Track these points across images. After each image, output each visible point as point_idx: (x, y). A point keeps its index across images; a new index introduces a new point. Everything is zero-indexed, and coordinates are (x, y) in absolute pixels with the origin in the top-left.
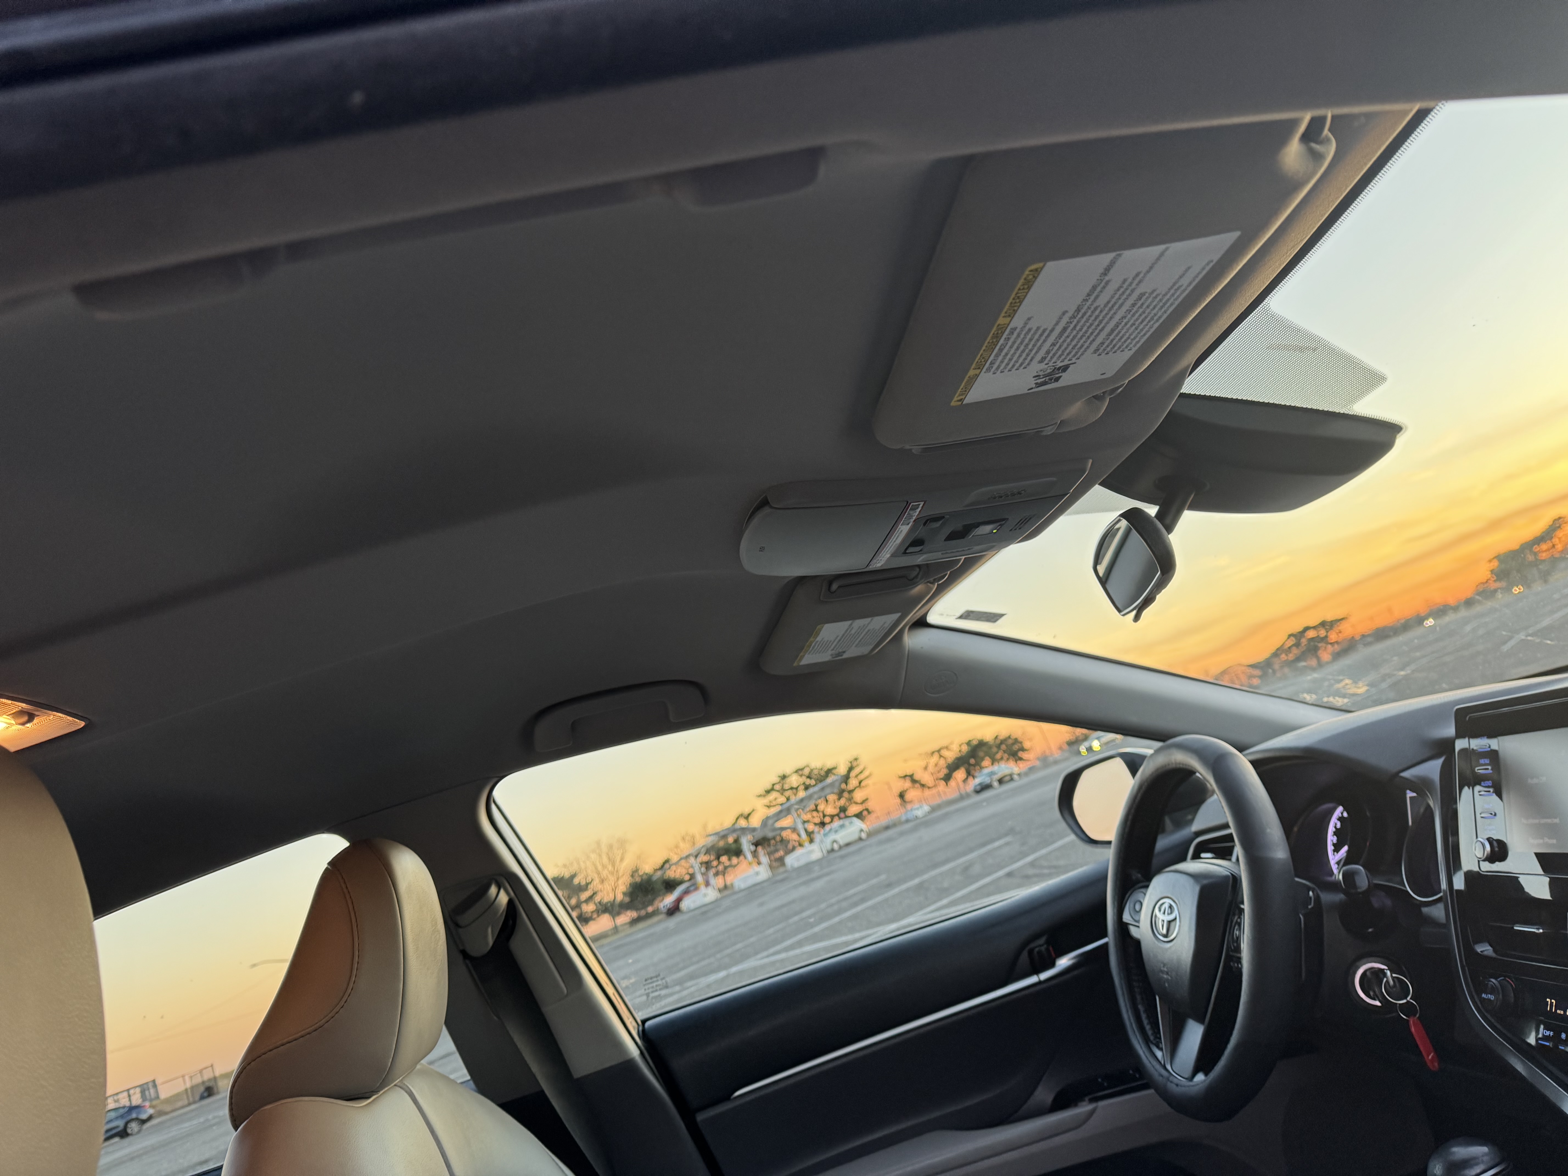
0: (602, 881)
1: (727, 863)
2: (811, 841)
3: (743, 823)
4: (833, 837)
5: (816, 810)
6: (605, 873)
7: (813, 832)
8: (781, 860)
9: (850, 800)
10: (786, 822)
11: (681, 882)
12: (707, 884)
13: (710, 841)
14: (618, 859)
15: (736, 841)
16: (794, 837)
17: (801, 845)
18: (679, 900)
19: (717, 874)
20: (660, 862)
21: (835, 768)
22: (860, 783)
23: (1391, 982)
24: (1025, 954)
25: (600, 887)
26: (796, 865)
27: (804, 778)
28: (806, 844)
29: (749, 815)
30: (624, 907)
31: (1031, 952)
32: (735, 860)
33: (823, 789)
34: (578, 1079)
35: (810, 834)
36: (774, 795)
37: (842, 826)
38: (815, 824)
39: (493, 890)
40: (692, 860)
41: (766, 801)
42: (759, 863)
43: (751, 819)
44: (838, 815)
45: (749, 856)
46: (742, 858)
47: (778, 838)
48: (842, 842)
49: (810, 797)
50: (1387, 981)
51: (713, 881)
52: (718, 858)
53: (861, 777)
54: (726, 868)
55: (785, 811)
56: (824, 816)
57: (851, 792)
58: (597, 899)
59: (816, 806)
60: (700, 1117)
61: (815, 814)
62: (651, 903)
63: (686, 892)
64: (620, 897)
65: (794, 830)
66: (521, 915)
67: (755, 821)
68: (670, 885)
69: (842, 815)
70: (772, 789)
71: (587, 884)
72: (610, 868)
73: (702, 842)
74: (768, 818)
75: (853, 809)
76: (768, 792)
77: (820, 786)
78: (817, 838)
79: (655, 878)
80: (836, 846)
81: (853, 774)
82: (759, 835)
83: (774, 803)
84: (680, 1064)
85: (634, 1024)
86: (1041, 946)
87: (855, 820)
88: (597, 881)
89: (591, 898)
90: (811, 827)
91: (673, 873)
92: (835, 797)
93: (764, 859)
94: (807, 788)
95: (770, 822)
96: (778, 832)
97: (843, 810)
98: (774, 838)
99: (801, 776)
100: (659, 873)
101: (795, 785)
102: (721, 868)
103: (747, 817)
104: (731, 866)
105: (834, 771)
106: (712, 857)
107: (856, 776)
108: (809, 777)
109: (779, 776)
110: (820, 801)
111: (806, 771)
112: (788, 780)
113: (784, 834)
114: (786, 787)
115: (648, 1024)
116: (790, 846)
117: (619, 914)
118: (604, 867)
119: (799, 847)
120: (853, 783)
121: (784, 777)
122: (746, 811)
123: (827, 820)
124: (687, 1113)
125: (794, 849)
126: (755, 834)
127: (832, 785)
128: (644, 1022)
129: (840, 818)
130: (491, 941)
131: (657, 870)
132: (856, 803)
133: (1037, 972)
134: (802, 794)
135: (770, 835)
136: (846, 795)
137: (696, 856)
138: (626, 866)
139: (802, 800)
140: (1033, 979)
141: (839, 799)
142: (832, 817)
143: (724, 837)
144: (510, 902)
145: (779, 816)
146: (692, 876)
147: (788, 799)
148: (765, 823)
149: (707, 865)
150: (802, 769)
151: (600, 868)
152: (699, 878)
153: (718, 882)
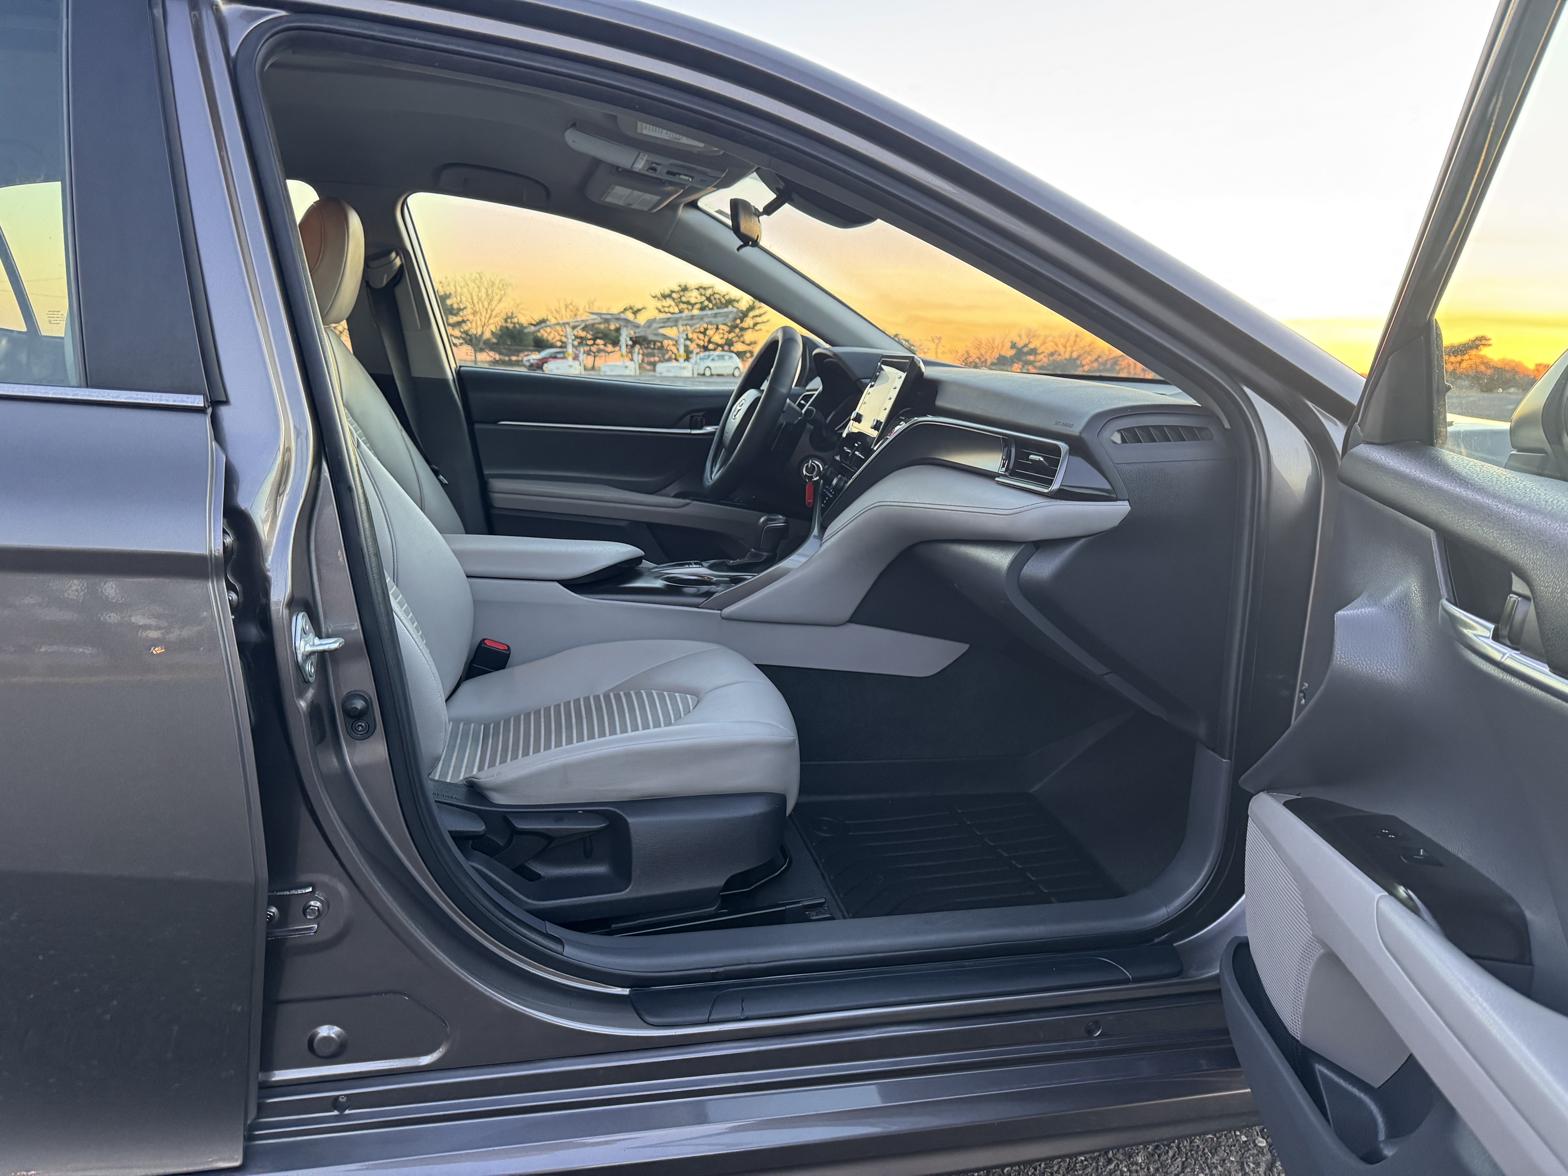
0: (474, 313)
1: (602, 347)
2: (687, 359)
3: (629, 316)
4: (709, 363)
5: (704, 333)
6: (479, 306)
7: (692, 352)
8: (654, 364)
9: (739, 337)
10: (671, 332)
11: (552, 346)
12: (576, 358)
13: (591, 319)
14: (497, 298)
15: (618, 330)
16: (674, 349)
17: (676, 360)
18: (544, 361)
19: (588, 353)
20: (537, 318)
21: (738, 301)
22: (755, 324)
23: (809, 466)
24: (688, 417)
25: (471, 317)
26: (665, 374)
27: (704, 298)
28: (681, 360)
29: (639, 310)
30: (489, 346)
31: (692, 417)
32: (610, 348)
33: (716, 315)
34: (414, 377)
35: (688, 353)
36: (669, 302)
37: (721, 357)
38: (698, 345)
39: (393, 255)
40: (569, 330)
41: (659, 304)
42: (632, 360)
43: (638, 315)
44: (722, 346)
45: (624, 350)
46: (617, 348)
47: (659, 344)
48: (714, 372)
49: (701, 318)
50: (808, 465)
51: (582, 357)
52: (595, 339)
53: (759, 320)
54: (599, 351)
55: (673, 322)
56: (709, 342)
57: (743, 329)
58: (465, 327)
59: (706, 329)
60: (477, 426)
61: (701, 336)
62: (517, 352)
63: (554, 357)
64: (487, 335)
65: (676, 343)
66: (406, 279)
67: (642, 319)
68: (540, 344)
69: (726, 348)
70: (669, 296)
71: (460, 310)
72: (486, 304)
73: (584, 317)
74: (654, 320)
75: (739, 347)
76: (665, 297)
77: (716, 311)
78: (694, 358)
79: (526, 331)
80: (708, 373)
81: (751, 314)
82: (640, 333)
83: (667, 310)
84: (475, 397)
85: (455, 366)
86: (700, 416)
87: (734, 356)
88: (469, 310)
89: (459, 324)
90: (692, 346)
91: (545, 334)
92: (726, 329)
93: (638, 358)
94: (702, 309)
95: (655, 325)
96: (660, 339)
97: (730, 343)
98: (655, 342)
99: (701, 295)
100: (533, 328)
101: (693, 301)
102: (594, 349)
103: (635, 313)
104: (603, 351)
105: (735, 304)
106: (589, 336)
107: (754, 317)
108: (709, 299)
109: (680, 286)
110: (710, 327)
111: (709, 292)
112: (687, 294)
113: (666, 342)
114: (684, 299)
115: (462, 368)
116: (667, 356)
117: (482, 350)
118: (480, 299)
119: (674, 361)
120: (748, 322)
121: (685, 289)
122: (639, 306)
123: (711, 346)
124: (470, 421)
125: (669, 360)
126: (637, 331)
127: (726, 315)
128: (460, 367)
129: (723, 350)
130: (385, 282)
131: (532, 324)
132: (743, 342)
133: (691, 428)
134: (696, 312)
135: (651, 337)
136: (737, 330)
137: (574, 328)
138: (503, 308)
139: (692, 317)
140: (688, 431)
141: (729, 332)
142: (718, 345)
143: (607, 321)
144: (402, 265)
145: (666, 322)
146: (564, 345)
147: (681, 312)
148: (650, 323)
149: (582, 340)
150: (705, 289)
151: (476, 300)
152: (570, 349)
153: (589, 361)
